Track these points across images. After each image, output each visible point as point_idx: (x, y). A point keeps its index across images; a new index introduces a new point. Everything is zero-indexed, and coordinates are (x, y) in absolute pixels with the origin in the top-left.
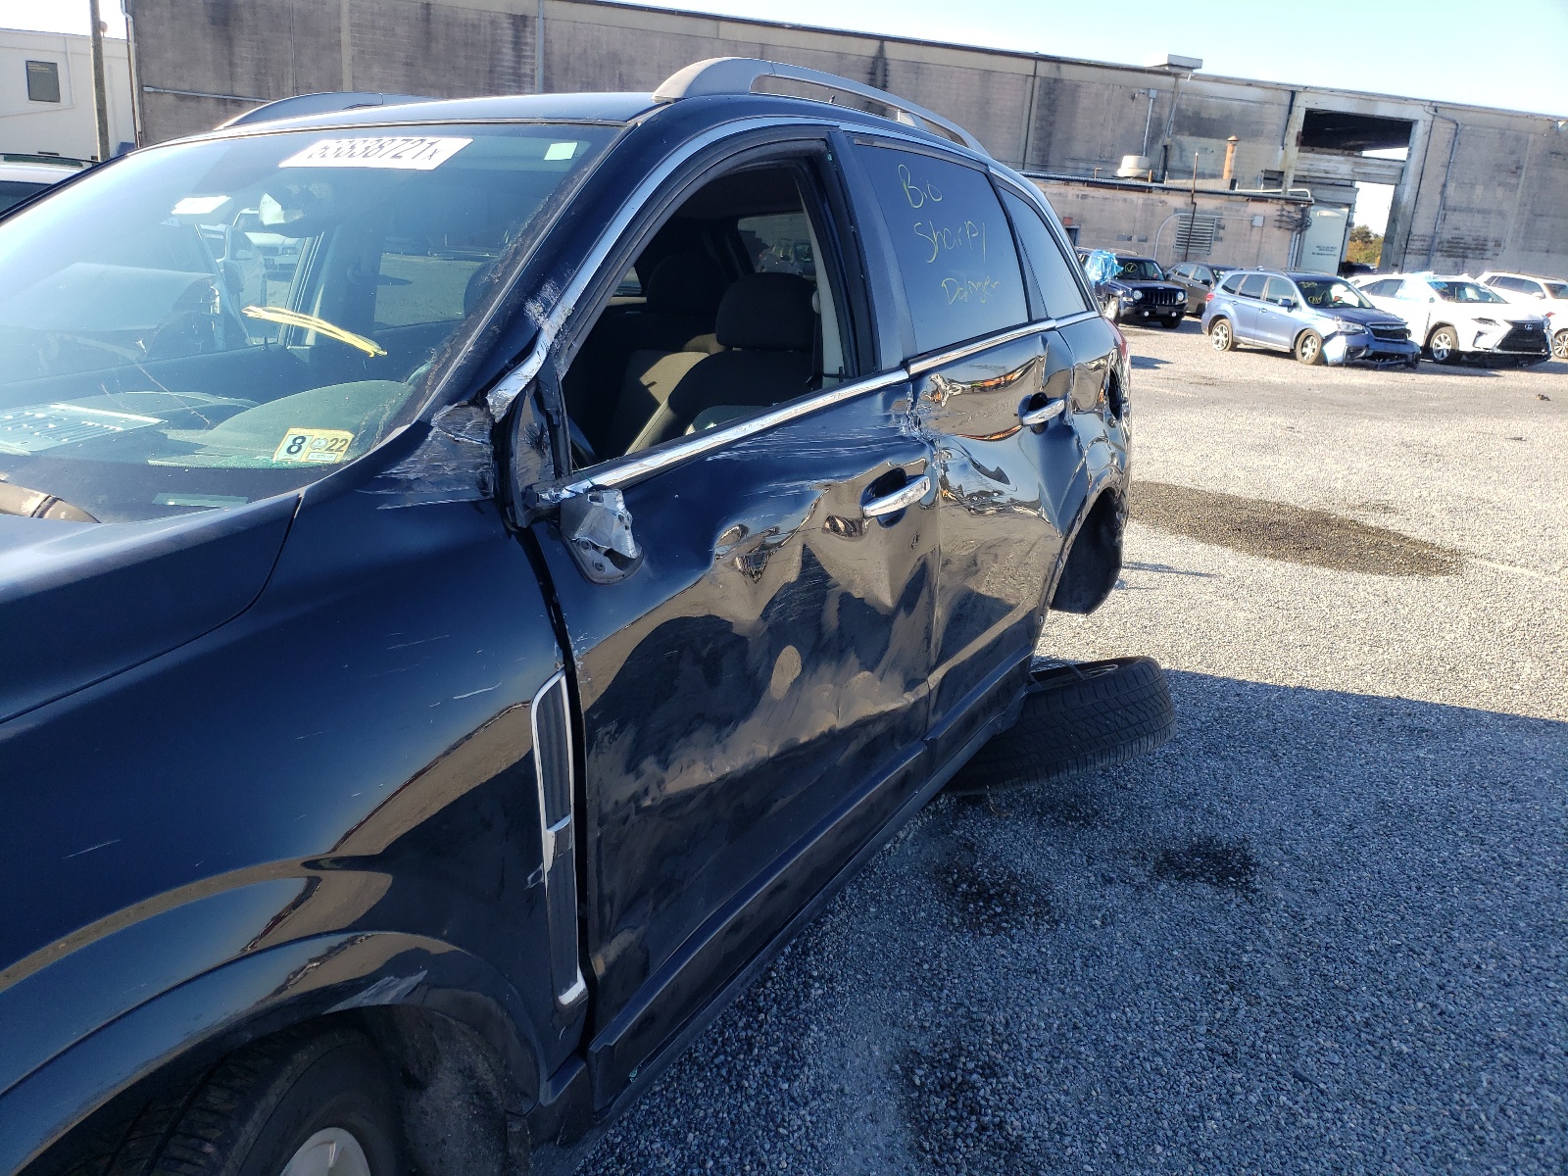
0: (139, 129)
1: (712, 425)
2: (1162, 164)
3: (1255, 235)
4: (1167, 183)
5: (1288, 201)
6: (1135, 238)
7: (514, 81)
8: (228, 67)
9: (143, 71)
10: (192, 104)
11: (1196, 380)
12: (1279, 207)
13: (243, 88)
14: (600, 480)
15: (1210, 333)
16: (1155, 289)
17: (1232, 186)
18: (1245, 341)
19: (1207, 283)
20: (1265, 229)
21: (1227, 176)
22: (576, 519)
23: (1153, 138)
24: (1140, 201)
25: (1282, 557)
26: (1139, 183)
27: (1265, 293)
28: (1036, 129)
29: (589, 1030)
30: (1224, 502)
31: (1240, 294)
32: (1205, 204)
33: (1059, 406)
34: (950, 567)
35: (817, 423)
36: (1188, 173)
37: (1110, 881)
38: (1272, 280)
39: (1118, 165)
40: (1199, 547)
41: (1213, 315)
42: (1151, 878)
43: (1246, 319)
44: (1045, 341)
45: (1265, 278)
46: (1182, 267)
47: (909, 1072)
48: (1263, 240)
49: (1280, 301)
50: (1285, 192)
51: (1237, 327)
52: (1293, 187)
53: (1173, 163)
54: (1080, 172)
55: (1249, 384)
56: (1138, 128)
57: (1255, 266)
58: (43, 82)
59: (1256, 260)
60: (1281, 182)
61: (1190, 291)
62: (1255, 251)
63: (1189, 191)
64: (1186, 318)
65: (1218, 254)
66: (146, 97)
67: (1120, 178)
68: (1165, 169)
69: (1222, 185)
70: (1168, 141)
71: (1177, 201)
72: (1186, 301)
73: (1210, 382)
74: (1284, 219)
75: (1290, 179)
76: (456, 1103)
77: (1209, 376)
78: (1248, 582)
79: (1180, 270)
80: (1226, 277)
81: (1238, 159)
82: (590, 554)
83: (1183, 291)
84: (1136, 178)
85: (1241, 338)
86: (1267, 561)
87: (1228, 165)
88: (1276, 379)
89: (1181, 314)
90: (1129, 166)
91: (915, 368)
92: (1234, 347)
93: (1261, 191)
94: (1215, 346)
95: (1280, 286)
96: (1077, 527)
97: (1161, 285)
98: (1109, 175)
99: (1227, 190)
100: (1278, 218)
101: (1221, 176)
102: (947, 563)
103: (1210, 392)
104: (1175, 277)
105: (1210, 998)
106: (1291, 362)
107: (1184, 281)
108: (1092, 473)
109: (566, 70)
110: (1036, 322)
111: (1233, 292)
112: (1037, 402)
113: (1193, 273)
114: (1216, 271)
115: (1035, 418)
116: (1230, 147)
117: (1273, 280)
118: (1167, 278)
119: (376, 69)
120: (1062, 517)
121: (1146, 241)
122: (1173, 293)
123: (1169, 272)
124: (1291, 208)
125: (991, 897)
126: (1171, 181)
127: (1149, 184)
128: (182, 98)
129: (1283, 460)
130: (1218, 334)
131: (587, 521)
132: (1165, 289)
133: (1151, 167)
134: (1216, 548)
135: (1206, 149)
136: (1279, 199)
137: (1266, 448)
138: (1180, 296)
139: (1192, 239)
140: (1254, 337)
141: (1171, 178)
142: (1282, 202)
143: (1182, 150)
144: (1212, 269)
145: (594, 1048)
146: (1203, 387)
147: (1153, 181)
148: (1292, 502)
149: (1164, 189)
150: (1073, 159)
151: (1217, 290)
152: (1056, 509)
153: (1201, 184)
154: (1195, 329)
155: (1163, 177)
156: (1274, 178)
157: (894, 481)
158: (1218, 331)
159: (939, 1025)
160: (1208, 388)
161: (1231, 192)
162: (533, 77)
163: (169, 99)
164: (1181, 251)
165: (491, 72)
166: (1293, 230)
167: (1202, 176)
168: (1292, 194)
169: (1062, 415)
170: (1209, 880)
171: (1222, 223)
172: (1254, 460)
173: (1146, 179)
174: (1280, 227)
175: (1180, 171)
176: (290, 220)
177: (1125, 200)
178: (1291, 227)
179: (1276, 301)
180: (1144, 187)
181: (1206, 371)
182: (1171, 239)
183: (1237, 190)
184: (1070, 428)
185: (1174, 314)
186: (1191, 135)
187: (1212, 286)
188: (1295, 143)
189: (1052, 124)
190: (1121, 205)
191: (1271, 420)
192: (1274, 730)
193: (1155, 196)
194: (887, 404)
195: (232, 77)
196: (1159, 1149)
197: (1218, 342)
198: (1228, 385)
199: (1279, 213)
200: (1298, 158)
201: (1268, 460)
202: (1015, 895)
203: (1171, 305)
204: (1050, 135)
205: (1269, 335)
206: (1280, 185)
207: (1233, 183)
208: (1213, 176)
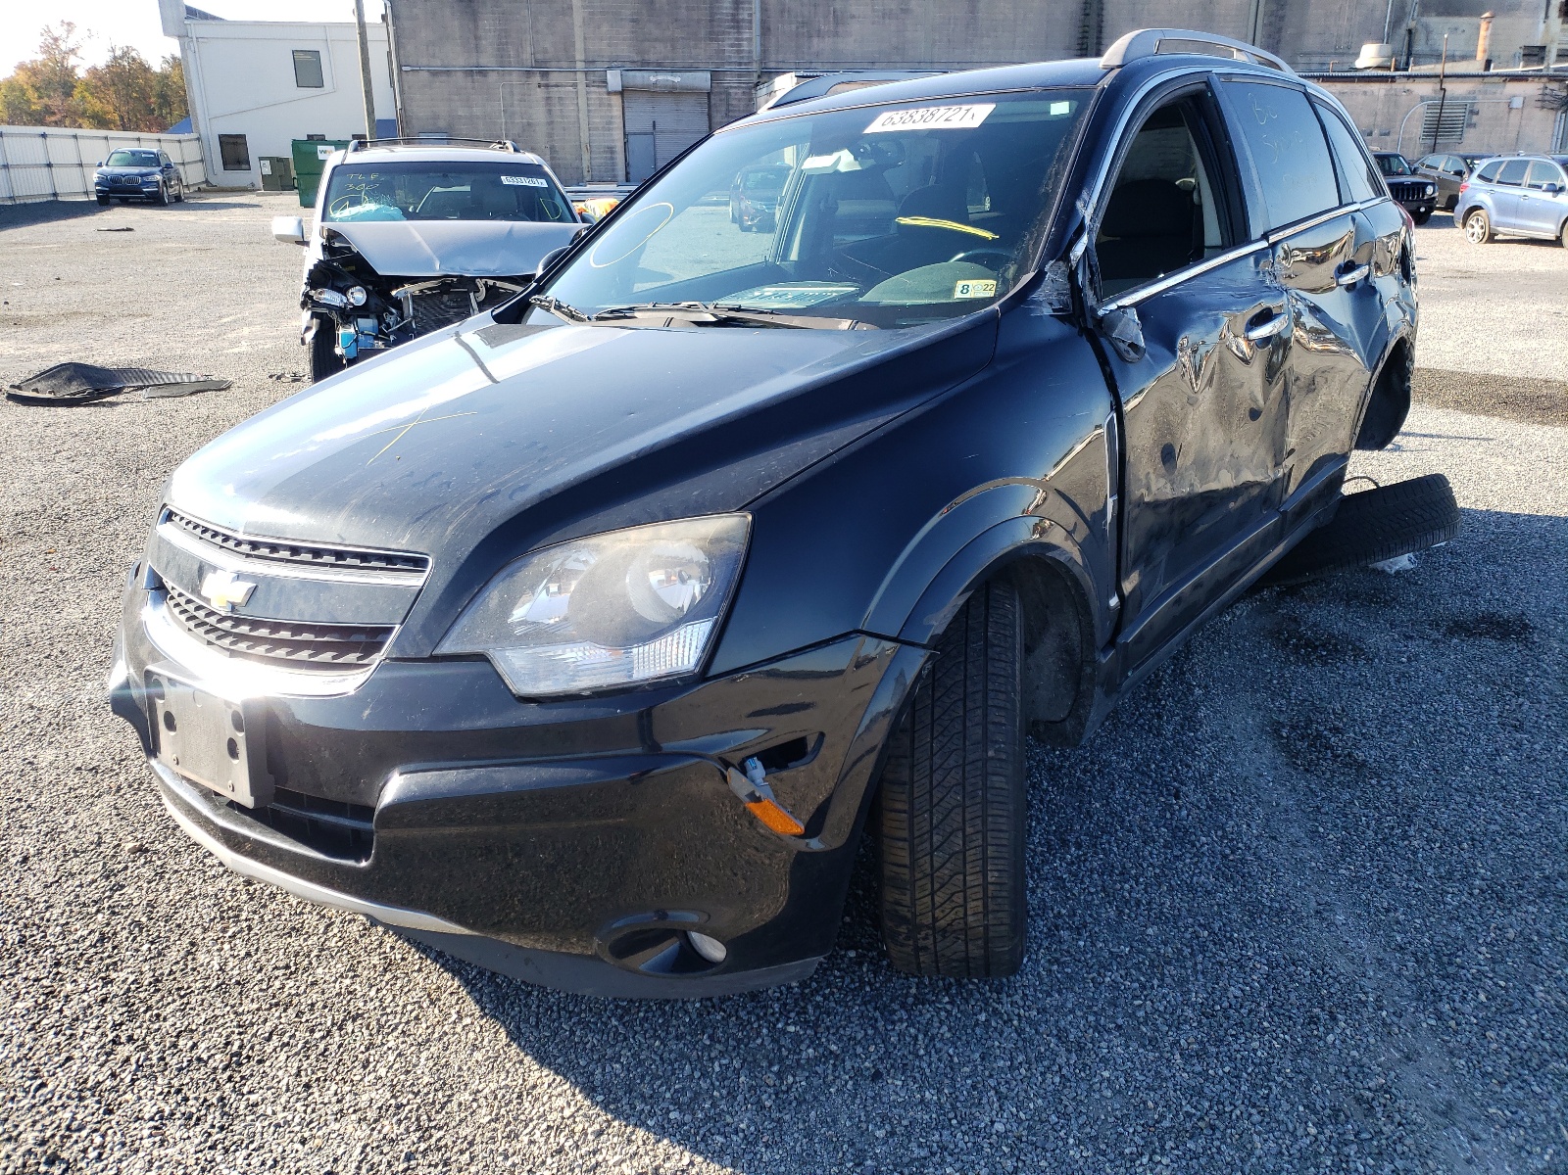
0: (399, 106)
1: (1162, 275)
2: (1405, 49)
3: (1514, 118)
4: (1413, 70)
5: (1552, 78)
6: (1376, 132)
7: (733, 27)
8: (474, 43)
9: (402, 52)
10: (444, 78)
11: (1450, 274)
12: (1541, 86)
13: (487, 59)
14: (1121, 303)
15: (1464, 225)
16: (1402, 184)
17: (1487, 66)
18: (1503, 232)
19: (1459, 173)
20: (1526, 112)
21: (1481, 57)
22: (1112, 326)
23: (1396, 22)
24: (1382, 92)
25: (1552, 423)
26: (1380, 73)
27: (1527, 179)
28: (1264, 25)
29: (1118, 629)
30: (1486, 380)
31: (1499, 182)
32: (1455, 89)
33: (1365, 270)
34: (1298, 382)
35: (1218, 274)
36: (1437, 57)
37: (1412, 637)
38: (1534, 166)
39: (1357, 55)
40: (1465, 418)
41: (1467, 207)
42: (1445, 635)
43: (1504, 208)
44: (1353, 219)
45: (1527, 162)
46: (1430, 160)
47: (1277, 731)
48: (1523, 122)
49: (1545, 187)
50: (1548, 68)
51: (1495, 217)
52: (1557, 61)
53: (1419, 47)
54: (1313, 67)
55: (1510, 274)
56: (1378, 14)
57: (1514, 150)
58: (308, 69)
59: (1515, 146)
60: (1543, 58)
61: (1440, 183)
62: (1513, 135)
63: (1438, 76)
64: (1436, 213)
65: (1471, 141)
66: (404, 75)
67: (1357, 70)
68: (1409, 54)
69: (1475, 67)
70: (1412, 24)
71: (1425, 89)
72: (1436, 194)
73: (1466, 275)
74: (1546, 98)
75: (1553, 54)
76: (1050, 660)
77: (1465, 269)
78: (1516, 444)
79: (1427, 162)
80: (1481, 166)
81: (1494, 37)
82: (1121, 345)
83: (1433, 184)
84: (1378, 67)
85: (1499, 229)
86: (1536, 426)
87: (1482, 44)
88: (1540, 267)
89: (1431, 209)
90: (1369, 56)
91: (1273, 239)
92: (1491, 238)
93: (1519, 69)
94: (1471, 239)
95: (1544, 170)
96: (1381, 366)
97: (1408, 179)
98: (1346, 68)
99: (1482, 72)
100: (1540, 97)
101: (1474, 57)
102: (1297, 379)
103: (1466, 283)
104: (1423, 170)
105: (1500, 698)
106: (1558, 250)
107: (1434, 173)
108: (1391, 326)
109: (782, 12)
110: (1346, 205)
111: (1490, 181)
112: (1349, 267)
113: (1443, 164)
114: (1469, 161)
115: (1347, 279)
116: (1484, 25)
117: (1538, 164)
118: (1414, 172)
119: (605, 28)
120: (1369, 356)
121: (1388, 134)
122: (1422, 186)
123: (1416, 165)
124: (1554, 86)
125: (1317, 647)
126: (1417, 68)
127: (1392, 73)
128: (434, 73)
129: (1550, 342)
130: (1473, 227)
131: (1120, 326)
132: (1413, 183)
133: (1394, 54)
134: (1483, 418)
135: (1456, 29)
136: (1541, 76)
137: (1530, 332)
138: (1429, 190)
139: (1440, 128)
140: (1514, 226)
141: (1415, 64)
142: (1545, 80)
143: (1428, 32)
144: (1465, 159)
145: (1121, 640)
146: (1459, 281)
147: (1396, 69)
148: (1561, 378)
149: (1409, 77)
150: (1305, 54)
151: (1472, 181)
152: (1364, 348)
153: (1451, 68)
154: (1448, 223)
155: (1407, 64)
156: (1535, 53)
157: (1265, 317)
158: (1473, 223)
159: (1292, 710)
160: (1464, 281)
161: (1486, 73)
162: (750, 22)
163: (424, 75)
164: (1428, 141)
165: (711, 21)
166: (1557, 109)
167: (1452, 58)
168: (1556, 70)
169: (1367, 278)
170: (1494, 637)
171: (1476, 108)
172: (1519, 344)
173: (1389, 68)
174: (1543, 107)
175: (1425, 56)
176: (866, 167)
177: (1365, 93)
178: (1555, 106)
179: (1540, 187)
180: (1387, 76)
181: (1462, 265)
182: (1417, 130)
183: (1492, 71)
184: (1374, 288)
185: (1423, 210)
186: (1439, 14)
187: (1466, 176)
188: (1558, 14)
189: (1282, 18)
190: (1361, 98)
191: (1536, 307)
192: (1547, 547)
193: (1398, 86)
194: (1257, 263)
195: (477, 49)
196: (1467, 768)
197: (1473, 234)
198: (1489, 277)
199: (1541, 92)
200: (1563, 30)
201: (1533, 343)
202: (1336, 645)
203: (1418, 200)
204: (1280, 30)
205: (1533, 224)
206: (1542, 60)
207: (1488, 64)
208: (1464, 58)
